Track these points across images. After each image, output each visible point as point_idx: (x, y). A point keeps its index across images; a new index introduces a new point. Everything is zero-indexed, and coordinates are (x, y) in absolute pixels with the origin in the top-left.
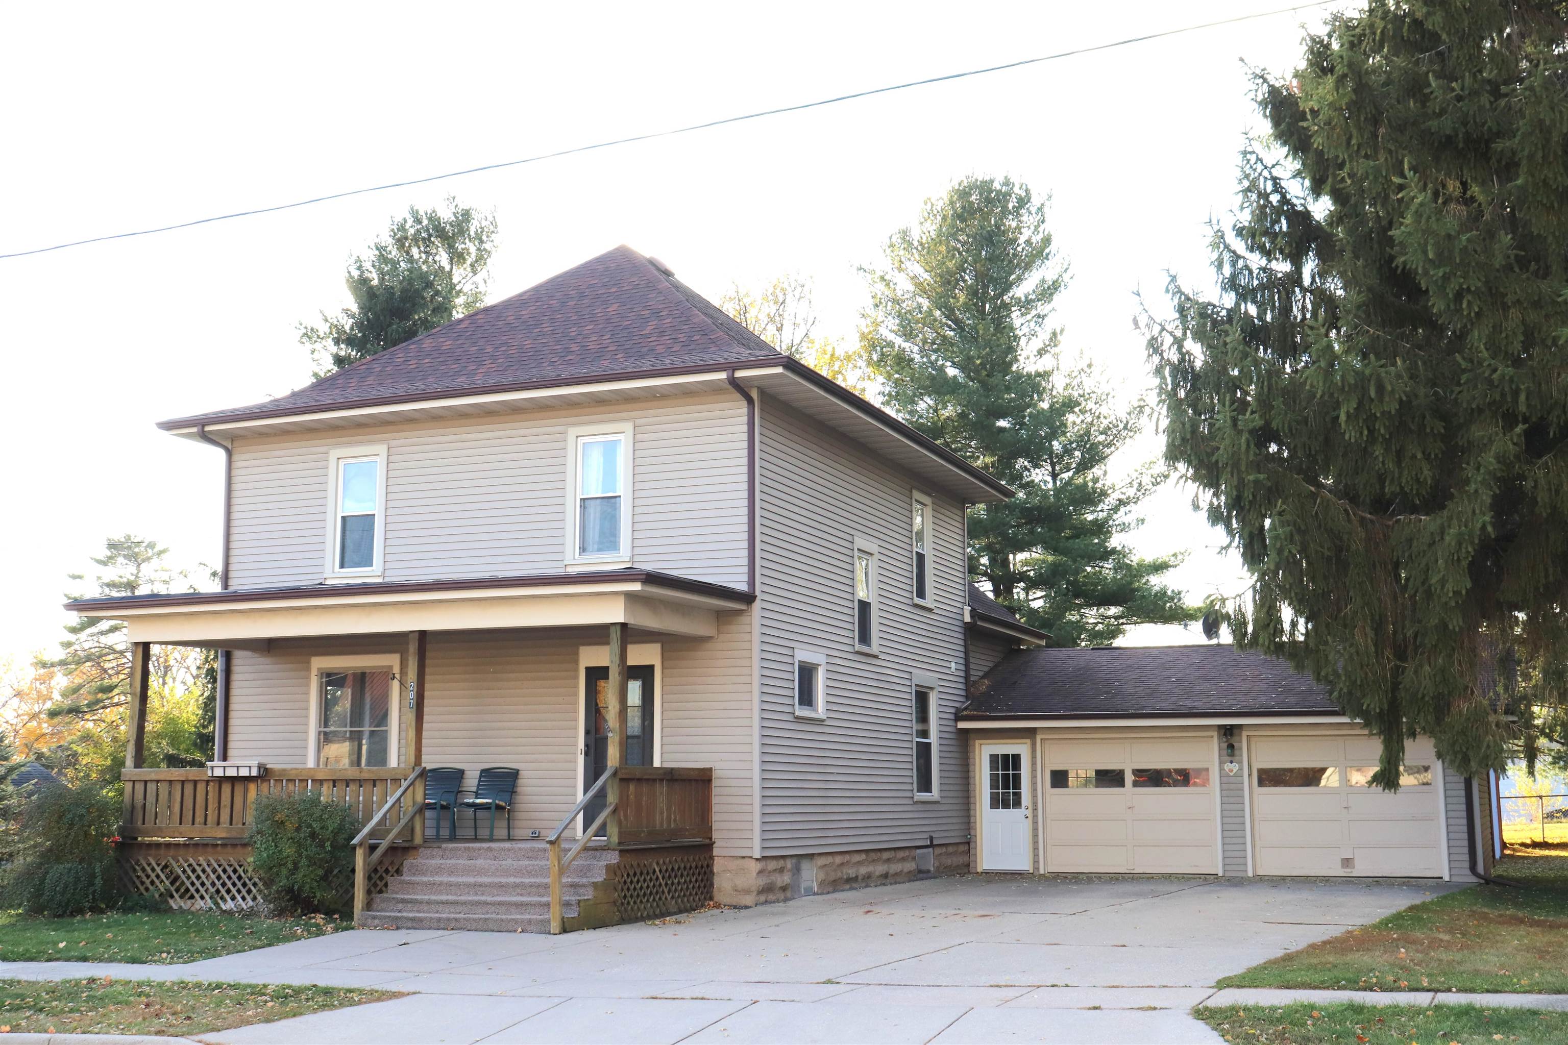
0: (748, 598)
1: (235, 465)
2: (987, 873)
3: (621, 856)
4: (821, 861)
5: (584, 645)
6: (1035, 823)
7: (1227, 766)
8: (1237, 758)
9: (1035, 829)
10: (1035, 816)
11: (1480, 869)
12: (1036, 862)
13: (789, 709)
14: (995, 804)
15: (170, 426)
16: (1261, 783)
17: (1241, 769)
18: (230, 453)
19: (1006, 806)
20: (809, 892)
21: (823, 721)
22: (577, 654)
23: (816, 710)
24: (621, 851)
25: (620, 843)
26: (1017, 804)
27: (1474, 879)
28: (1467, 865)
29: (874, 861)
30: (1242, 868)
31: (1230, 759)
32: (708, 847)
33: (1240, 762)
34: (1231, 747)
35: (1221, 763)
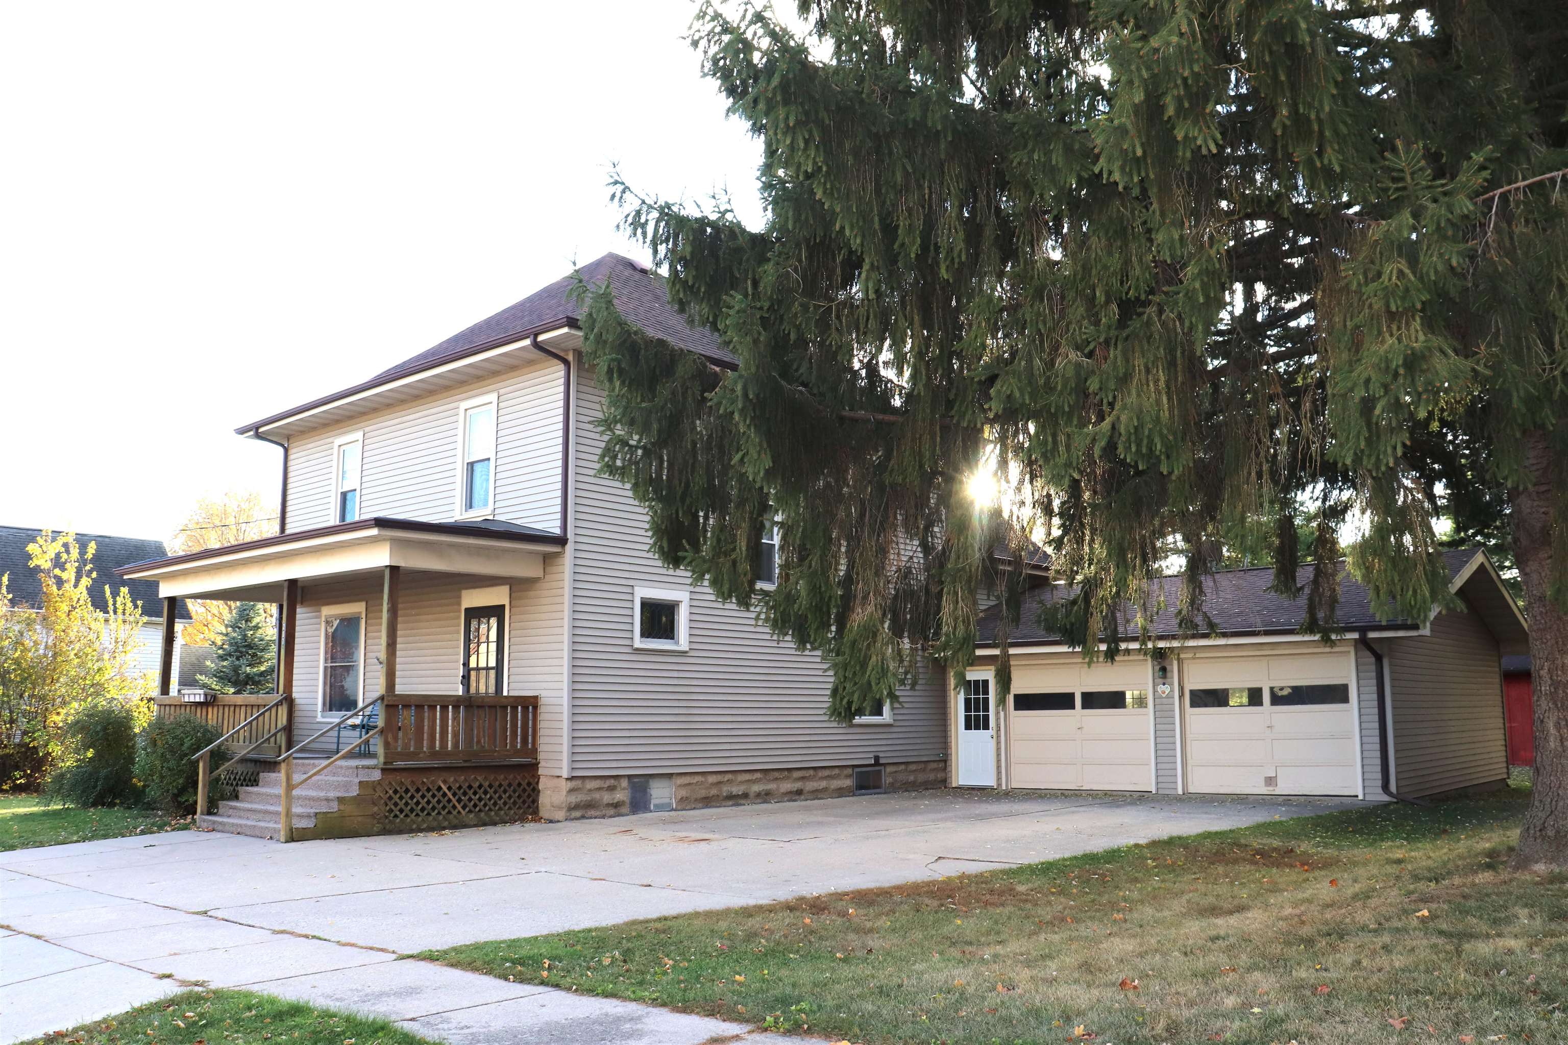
0: (561, 541)
1: (291, 457)
2: (960, 788)
3: (383, 774)
4: (681, 781)
5: (467, 588)
6: (998, 743)
7: (1161, 688)
8: (1168, 680)
9: (998, 749)
10: (998, 736)
11: (1393, 788)
12: (999, 779)
13: (628, 642)
14: (968, 727)
15: (242, 431)
16: (1194, 704)
17: (1172, 691)
18: (286, 451)
19: (977, 728)
20: (660, 808)
21: (686, 652)
22: (460, 597)
23: (677, 643)
24: (383, 770)
25: (385, 763)
26: (986, 727)
27: (1386, 798)
28: (1379, 783)
29: (776, 779)
30: (1172, 786)
31: (1161, 681)
32: (535, 766)
33: (1171, 684)
34: (1164, 670)
35: (1155, 685)
